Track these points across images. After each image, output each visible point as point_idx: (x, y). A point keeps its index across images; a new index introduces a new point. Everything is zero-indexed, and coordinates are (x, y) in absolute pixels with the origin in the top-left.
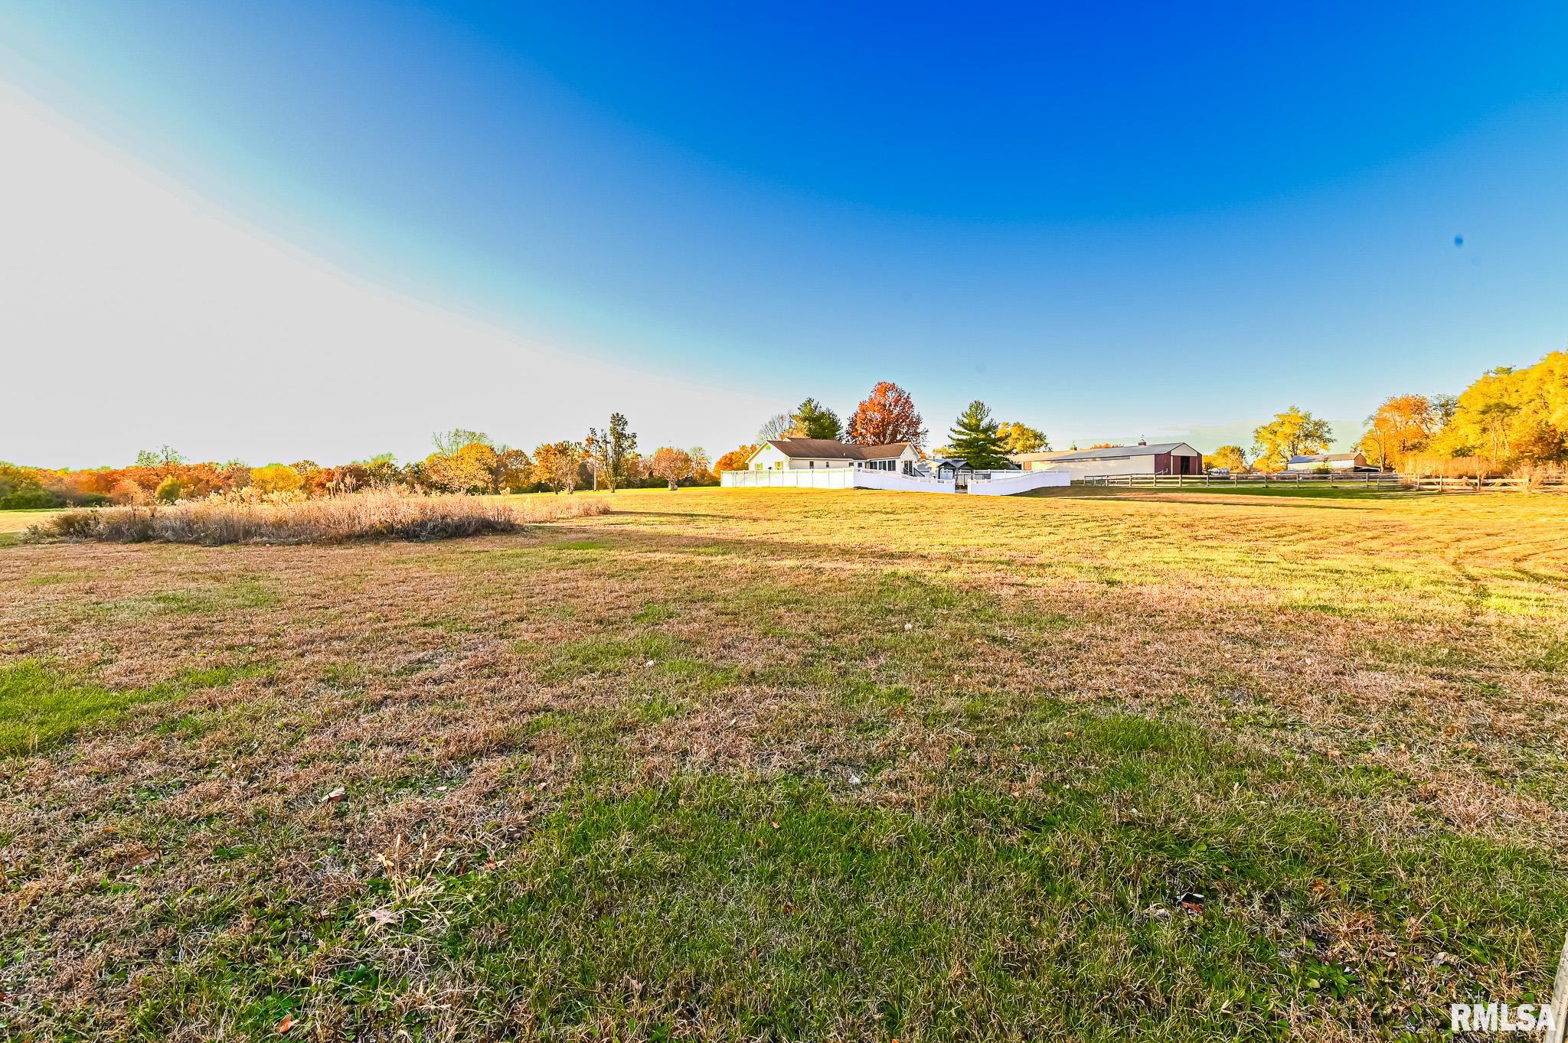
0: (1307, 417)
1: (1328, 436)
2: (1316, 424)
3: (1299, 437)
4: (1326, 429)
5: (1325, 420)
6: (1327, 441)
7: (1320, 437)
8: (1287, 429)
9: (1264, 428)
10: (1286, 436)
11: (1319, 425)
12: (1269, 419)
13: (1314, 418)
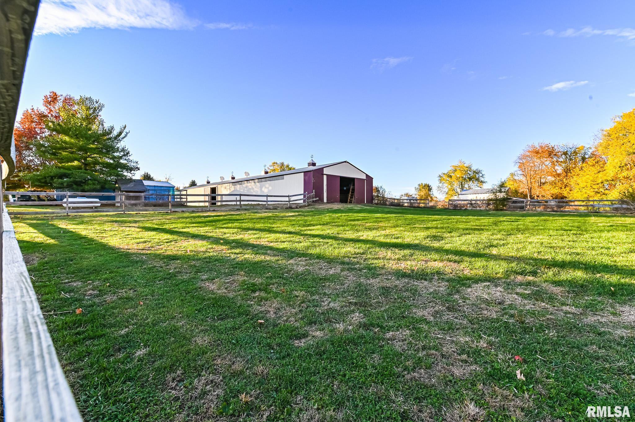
0: (469, 168)
1: (482, 179)
2: (474, 172)
3: (465, 179)
4: (481, 175)
5: (480, 169)
6: (482, 182)
7: (478, 180)
8: (458, 174)
9: (444, 174)
10: (458, 179)
11: (477, 172)
12: (447, 169)
13: (474, 168)
